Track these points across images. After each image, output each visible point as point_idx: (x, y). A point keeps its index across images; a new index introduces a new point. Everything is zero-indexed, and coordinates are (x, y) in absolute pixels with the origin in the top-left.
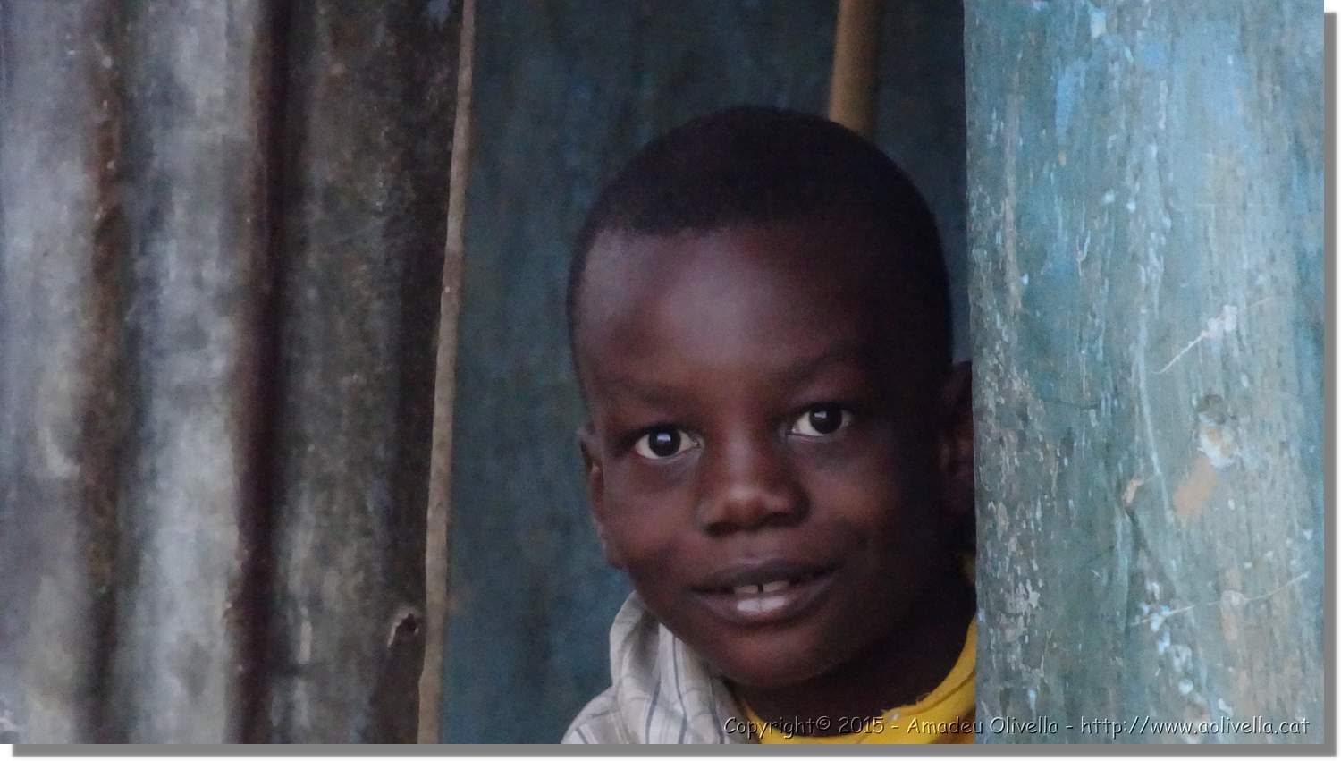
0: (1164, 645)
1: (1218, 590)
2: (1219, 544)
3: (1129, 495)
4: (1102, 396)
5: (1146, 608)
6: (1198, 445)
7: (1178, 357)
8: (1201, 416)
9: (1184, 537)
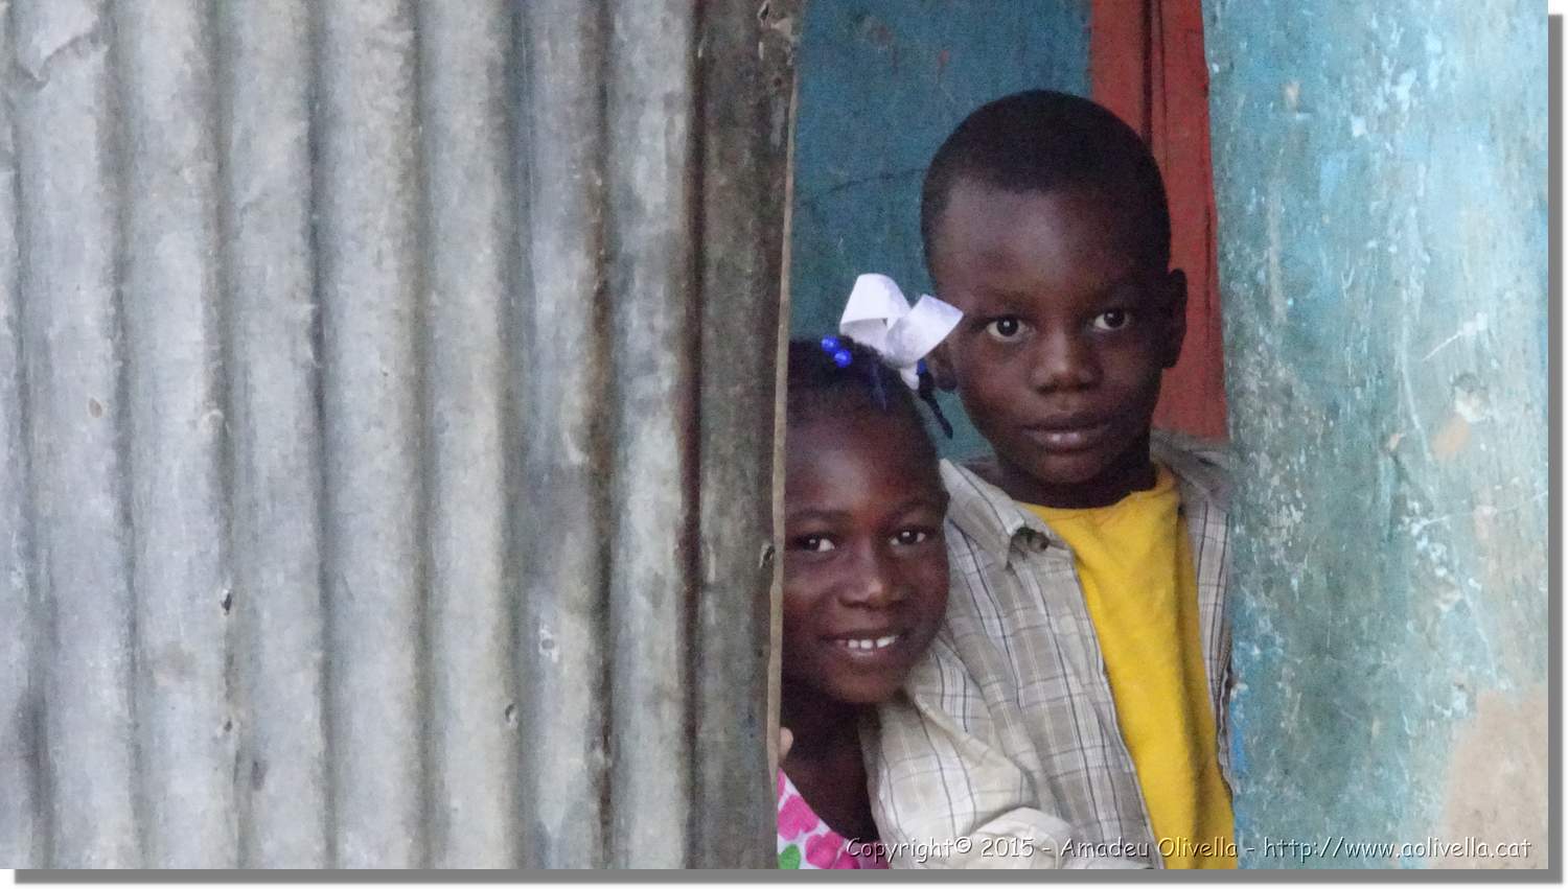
0: (1422, 544)
1: (1472, 506)
2: (1474, 474)
3: (1393, 443)
4: (1368, 378)
5: (1407, 520)
6: (1454, 407)
7: (1437, 349)
8: (1457, 389)
9: (1442, 471)
